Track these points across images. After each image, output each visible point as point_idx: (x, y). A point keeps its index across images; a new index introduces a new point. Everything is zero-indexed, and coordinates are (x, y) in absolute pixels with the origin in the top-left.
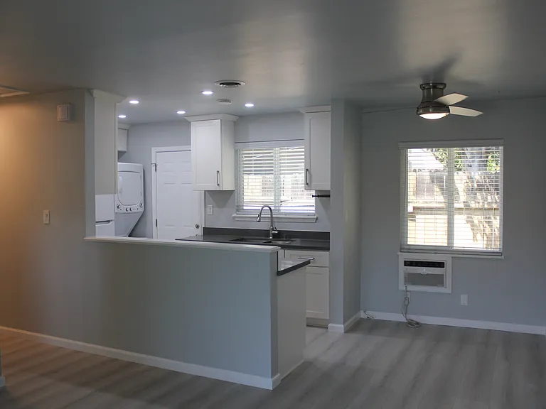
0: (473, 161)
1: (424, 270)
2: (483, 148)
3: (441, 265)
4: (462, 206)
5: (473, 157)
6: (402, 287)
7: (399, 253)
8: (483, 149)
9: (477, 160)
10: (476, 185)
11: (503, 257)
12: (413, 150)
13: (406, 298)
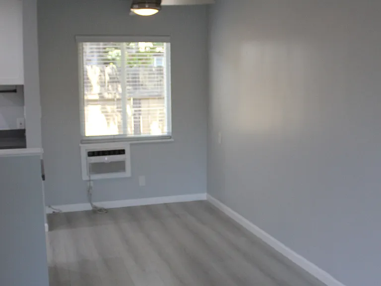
0: (93, 56)
1: (106, 158)
2: (101, 43)
3: (122, 152)
4: (97, 97)
5: (92, 52)
6: (85, 177)
7: (81, 145)
8: (101, 45)
9: (96, 54)
10: (107, 78)
11: (172, 140)
12: (88, 44)
13: (90, 188)
